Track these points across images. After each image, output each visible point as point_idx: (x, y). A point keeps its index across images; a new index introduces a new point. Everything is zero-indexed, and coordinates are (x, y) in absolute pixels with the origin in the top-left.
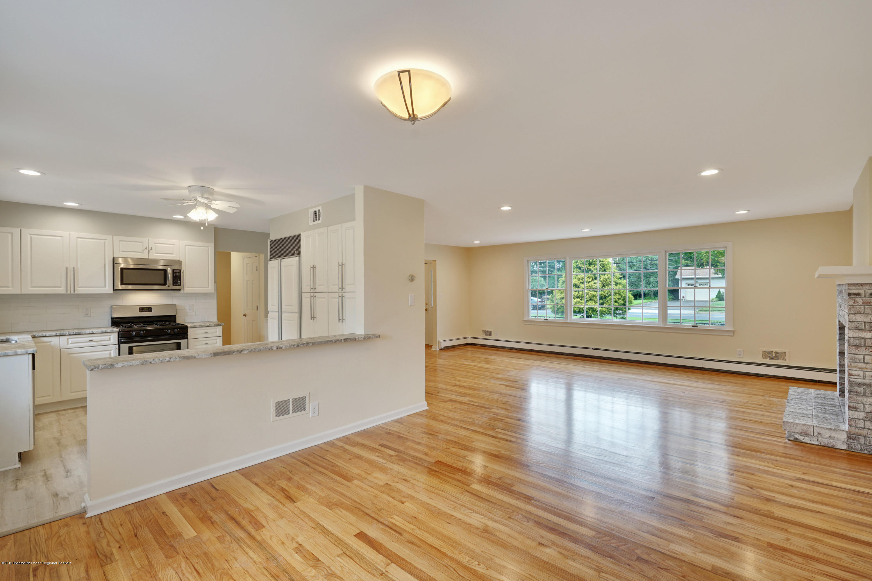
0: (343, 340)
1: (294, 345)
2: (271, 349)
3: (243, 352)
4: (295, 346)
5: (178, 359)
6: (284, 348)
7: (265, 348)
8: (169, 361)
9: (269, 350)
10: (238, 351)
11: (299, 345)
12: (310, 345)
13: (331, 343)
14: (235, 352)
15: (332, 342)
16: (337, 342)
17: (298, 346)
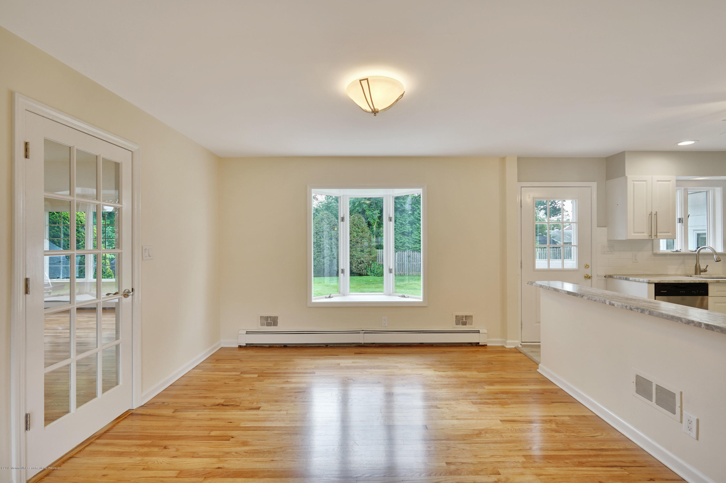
0: (703, 326)
1: (626, 307)
2: (604, 303)
3: (584, 297)
4: (628, 308)
5: (552, 289)
6: (616, 305)
7: (600, 300)
8: (549, 289)
9: (603, 303)
10: (580, 295)
11: (633, 308)
12: (647, 313)
13: (679, 322)
14: (579, 295)
15: (682, 321)
16: (692, 324)
17: (631, 309)
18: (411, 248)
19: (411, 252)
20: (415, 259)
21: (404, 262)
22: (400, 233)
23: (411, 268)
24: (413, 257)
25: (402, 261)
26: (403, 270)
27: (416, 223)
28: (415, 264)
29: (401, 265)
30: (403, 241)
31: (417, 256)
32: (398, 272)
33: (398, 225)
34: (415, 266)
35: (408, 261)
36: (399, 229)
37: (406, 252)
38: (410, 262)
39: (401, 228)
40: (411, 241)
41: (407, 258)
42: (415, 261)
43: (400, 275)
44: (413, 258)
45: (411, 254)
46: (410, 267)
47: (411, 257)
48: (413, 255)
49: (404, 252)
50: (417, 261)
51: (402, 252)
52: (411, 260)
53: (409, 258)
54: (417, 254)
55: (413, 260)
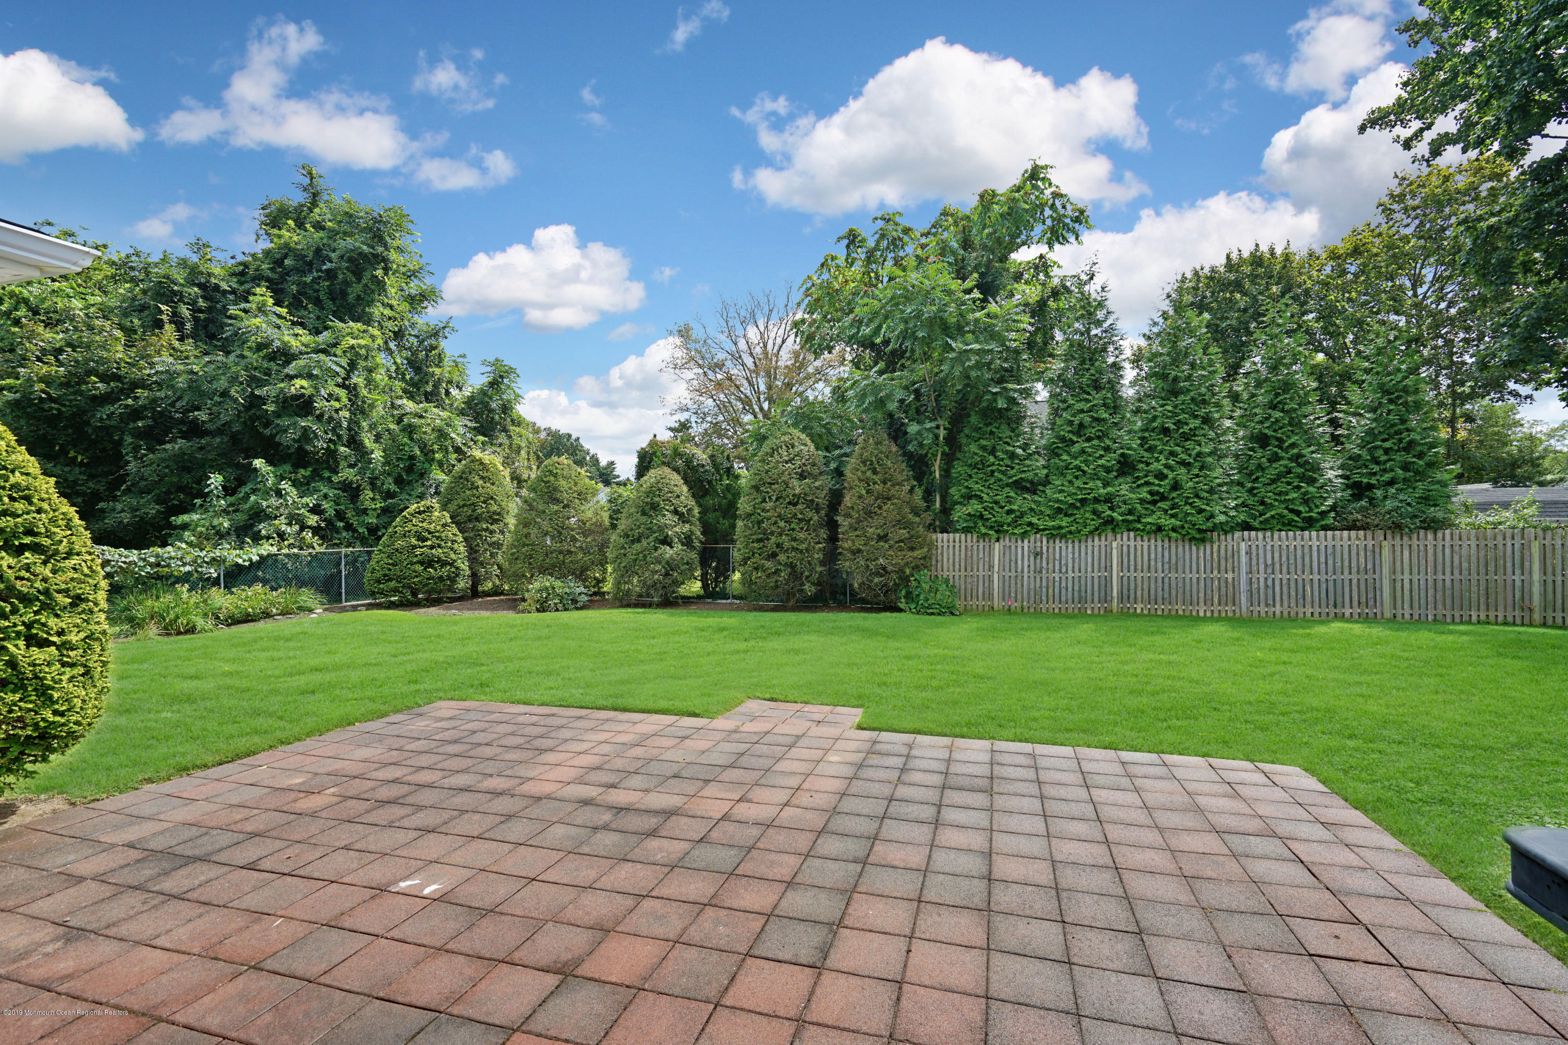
18: (1044, 530)
19: (1045, 542)
20: (1057, 563)
21: (1022, 571)
22: (1007, 485)
23: (1044, 590)
24: (1051, 557)
25: (1013, 570)
26: (1019, 596)
27: (1060, 452)
28: (1057, 579)
29: (1013, 582)
30: (1015, 507)
31: (1064, 554)
32: (1004, 599)
33: (1002, 460)
34: (1057, 584)
35: (1032, 567)
36: (1003, 473)
37: (1026, 541)
38: (1041, 572)
39: (1012, 468)
40: (1042, 509)
41: (1032, 558)
42: (1057, 568)
43: (1009, 610)
44: (1051, 561)
45: (1045, 549)
46: (1041, 587)
47: (1045, 556)
48: (1051, 550)
49: (1020, 542)
50: (1064, 570)
51: (1013, 540)
52: (1044, 564)
53: (1038, 561)
54: (1064, 548)
55: (1051, 566)
